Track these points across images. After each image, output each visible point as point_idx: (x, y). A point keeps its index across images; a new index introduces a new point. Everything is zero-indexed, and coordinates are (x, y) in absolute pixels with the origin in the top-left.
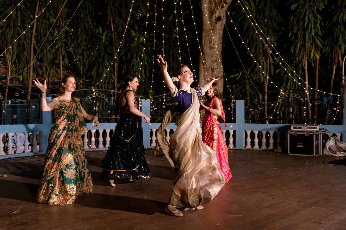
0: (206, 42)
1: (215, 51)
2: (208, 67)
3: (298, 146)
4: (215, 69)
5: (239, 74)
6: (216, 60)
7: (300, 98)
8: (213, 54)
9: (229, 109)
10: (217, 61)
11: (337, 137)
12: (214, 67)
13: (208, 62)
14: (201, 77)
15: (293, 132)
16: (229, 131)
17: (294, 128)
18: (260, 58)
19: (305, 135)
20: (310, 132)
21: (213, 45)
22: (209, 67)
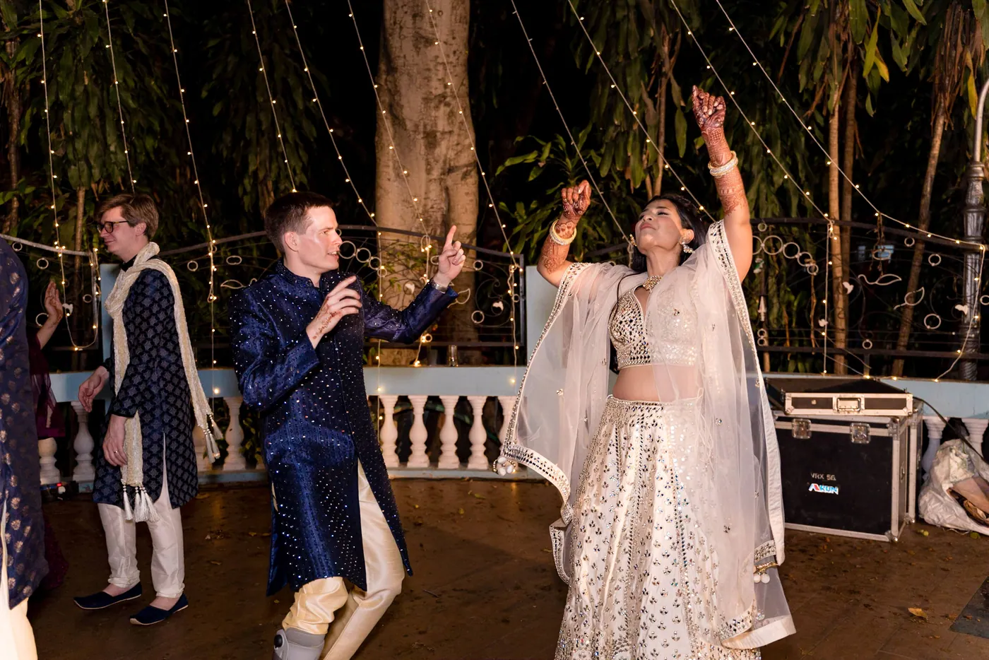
0: (400, 14)
1: (437, 57)
2: (409, 125)
3: (813, 487)
4: (438, 134)
5: (540, 156)
6: (445, 98)
7: (803, 258)
8: (429, 70)
9: (500, 305)
10: (448, 99)
11: (968, 434)
12: (436, 124)
13: (412, 106)
14: (385, 170)
15: (789, 419)
16: (500, 398)
17: (797, 403)
18: (629, 79)
19: (847, 436)
20: (874, 425)
21: (428, 27)
22: (417, 126)
